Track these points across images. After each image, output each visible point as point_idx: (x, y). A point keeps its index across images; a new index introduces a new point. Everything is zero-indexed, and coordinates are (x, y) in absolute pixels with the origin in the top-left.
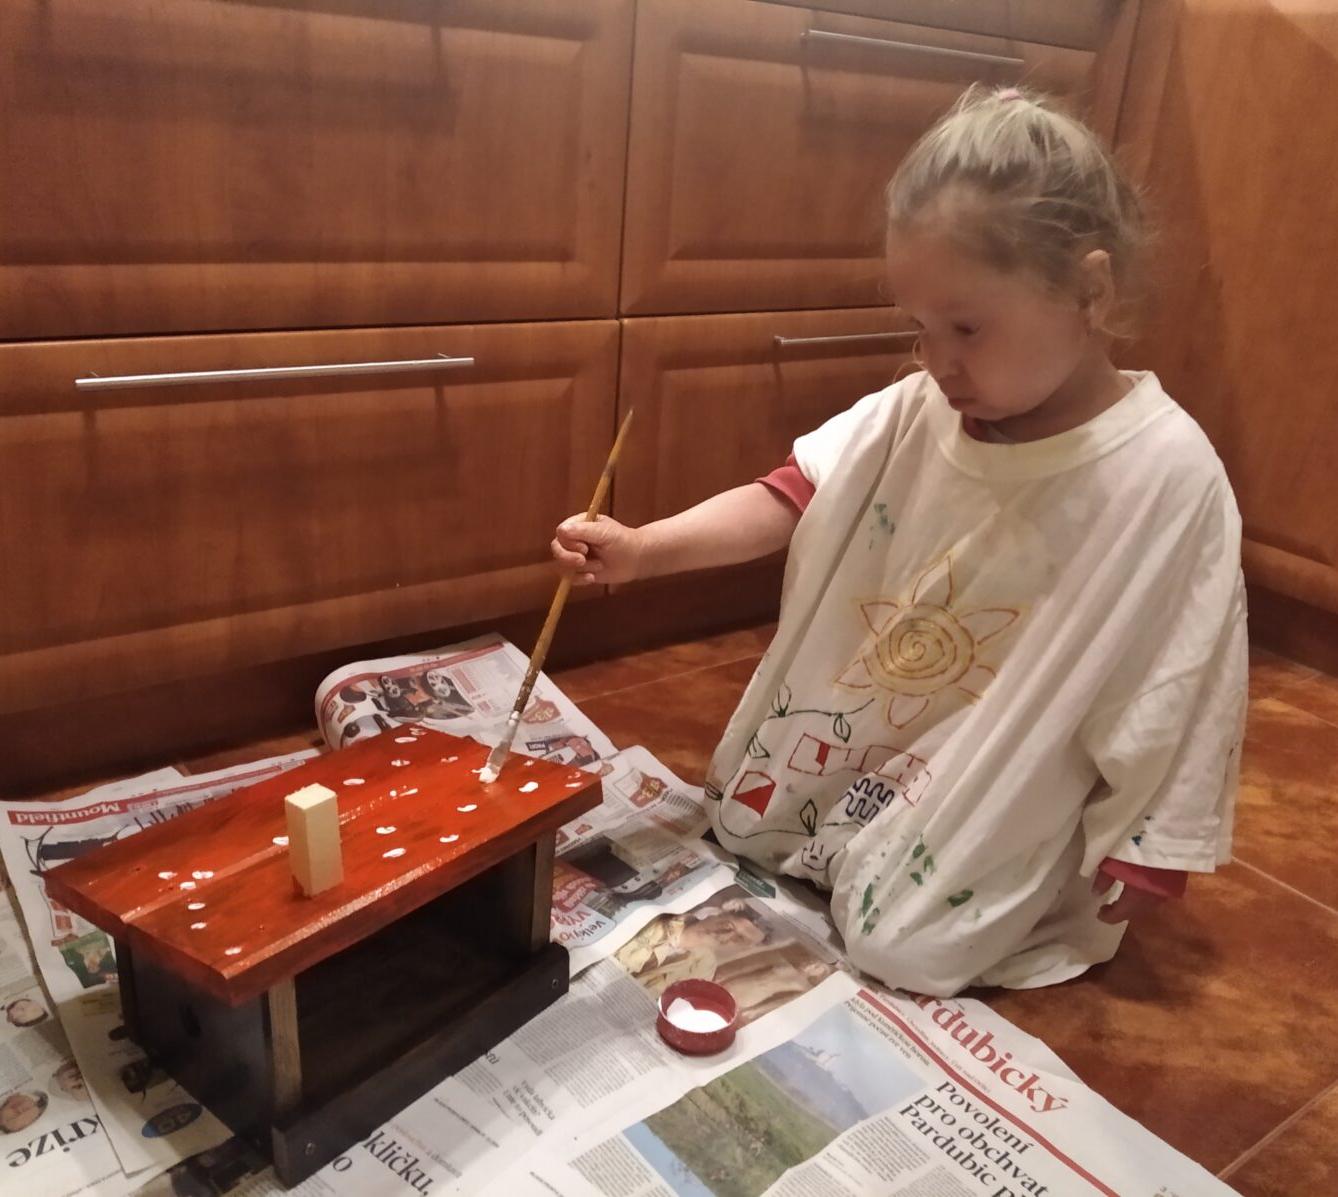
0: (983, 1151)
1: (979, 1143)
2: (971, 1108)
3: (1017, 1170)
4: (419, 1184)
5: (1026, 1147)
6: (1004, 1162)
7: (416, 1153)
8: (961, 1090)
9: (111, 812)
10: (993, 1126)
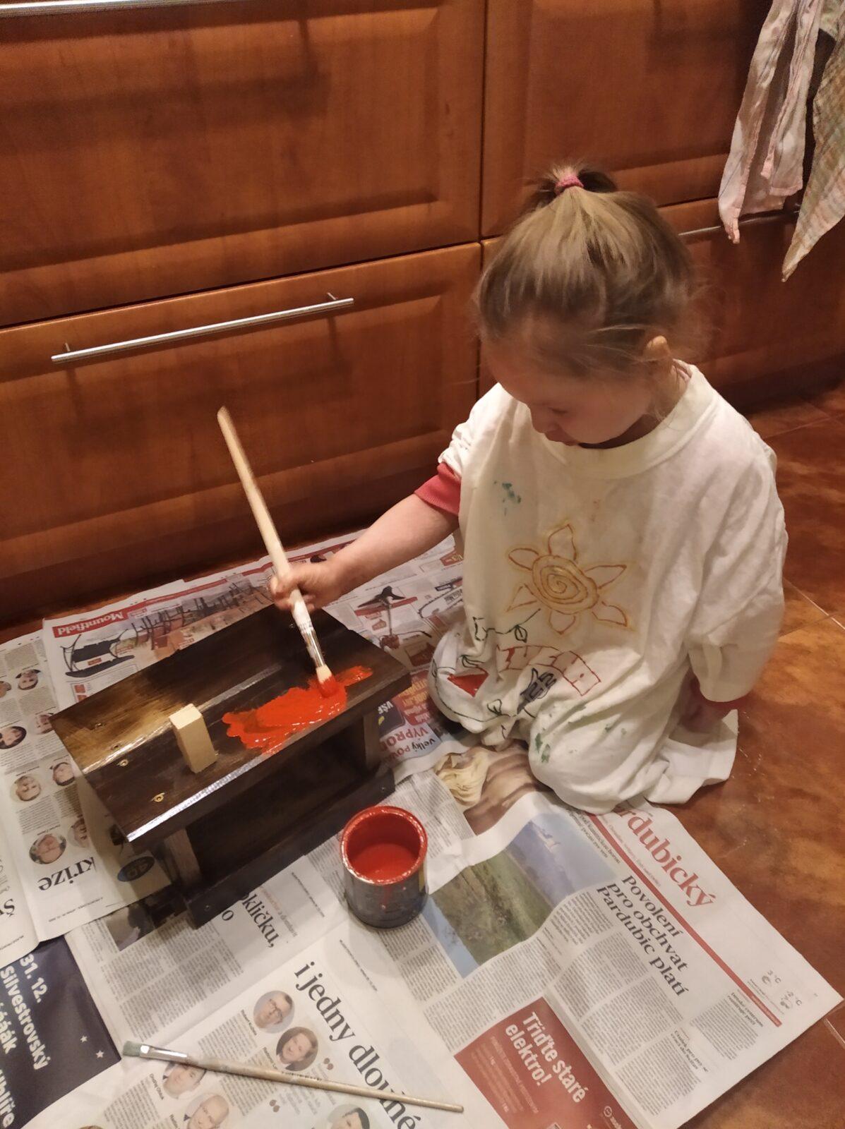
0: (649, 929)
1: (647, 924)
2: (645, 898)
3: (670, 947)
4: (270, 937)
5: (677, 933)
6: (662, 940)
7: (273, 913)
8: (640, 884)
9: (118, 620)
10: (657, 913)
